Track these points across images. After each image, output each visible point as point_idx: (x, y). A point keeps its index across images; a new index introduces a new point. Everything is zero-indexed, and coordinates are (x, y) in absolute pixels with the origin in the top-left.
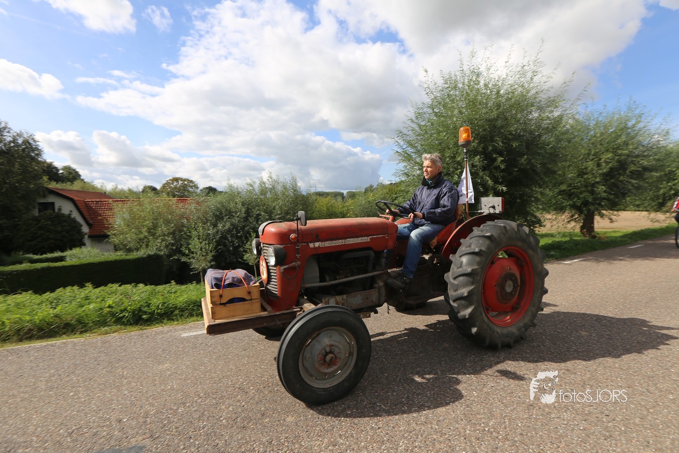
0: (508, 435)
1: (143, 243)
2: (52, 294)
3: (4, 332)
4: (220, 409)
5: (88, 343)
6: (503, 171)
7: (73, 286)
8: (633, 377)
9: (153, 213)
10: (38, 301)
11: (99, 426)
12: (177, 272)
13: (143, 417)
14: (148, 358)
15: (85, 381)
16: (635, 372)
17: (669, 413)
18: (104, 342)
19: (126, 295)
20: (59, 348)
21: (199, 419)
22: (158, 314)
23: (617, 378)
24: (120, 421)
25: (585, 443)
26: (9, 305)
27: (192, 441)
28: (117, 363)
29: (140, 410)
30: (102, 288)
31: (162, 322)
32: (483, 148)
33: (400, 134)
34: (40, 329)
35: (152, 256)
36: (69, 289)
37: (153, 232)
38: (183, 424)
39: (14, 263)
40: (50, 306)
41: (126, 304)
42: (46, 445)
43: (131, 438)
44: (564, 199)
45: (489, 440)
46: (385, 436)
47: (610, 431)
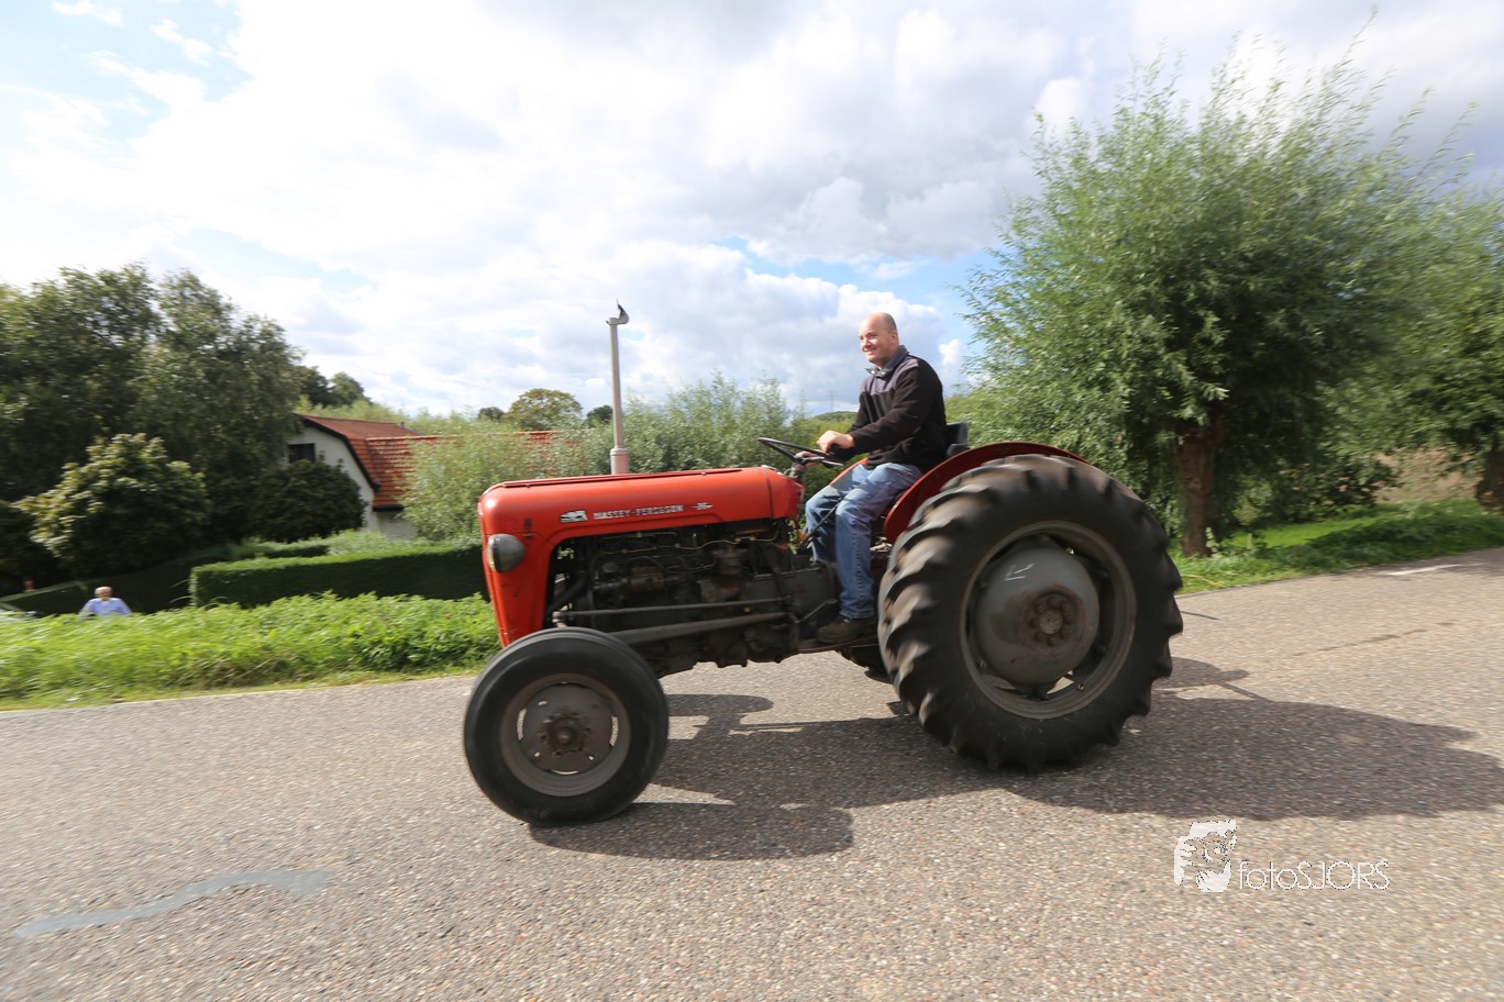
0: (1037, 936)
1: (464, 521)
2: (267, 609)
5: (308, 697)
6: (1221, 348)
7: (304, 595)
8: (1430, 847)
10: (241, 622)
15: (279, 760)
16: (1443, 837)
17: (1490, 936)
19: (384, 614)
20: (260, 703)
21: (438, 838)
22: (438, 653)
23: (1383, 846)
24: (309, 828)
25: (1217, 975)
27: (411, 872)
28: (341, 733)
29: (347, 814)
30: (350, 600)
31: (442, 669)
36: (295, 600)
38: (409, 843)
43: (316, 857)
44: (1422, 413)
45: (986, 941)
46: (766, 906)
47: (1298, 957)
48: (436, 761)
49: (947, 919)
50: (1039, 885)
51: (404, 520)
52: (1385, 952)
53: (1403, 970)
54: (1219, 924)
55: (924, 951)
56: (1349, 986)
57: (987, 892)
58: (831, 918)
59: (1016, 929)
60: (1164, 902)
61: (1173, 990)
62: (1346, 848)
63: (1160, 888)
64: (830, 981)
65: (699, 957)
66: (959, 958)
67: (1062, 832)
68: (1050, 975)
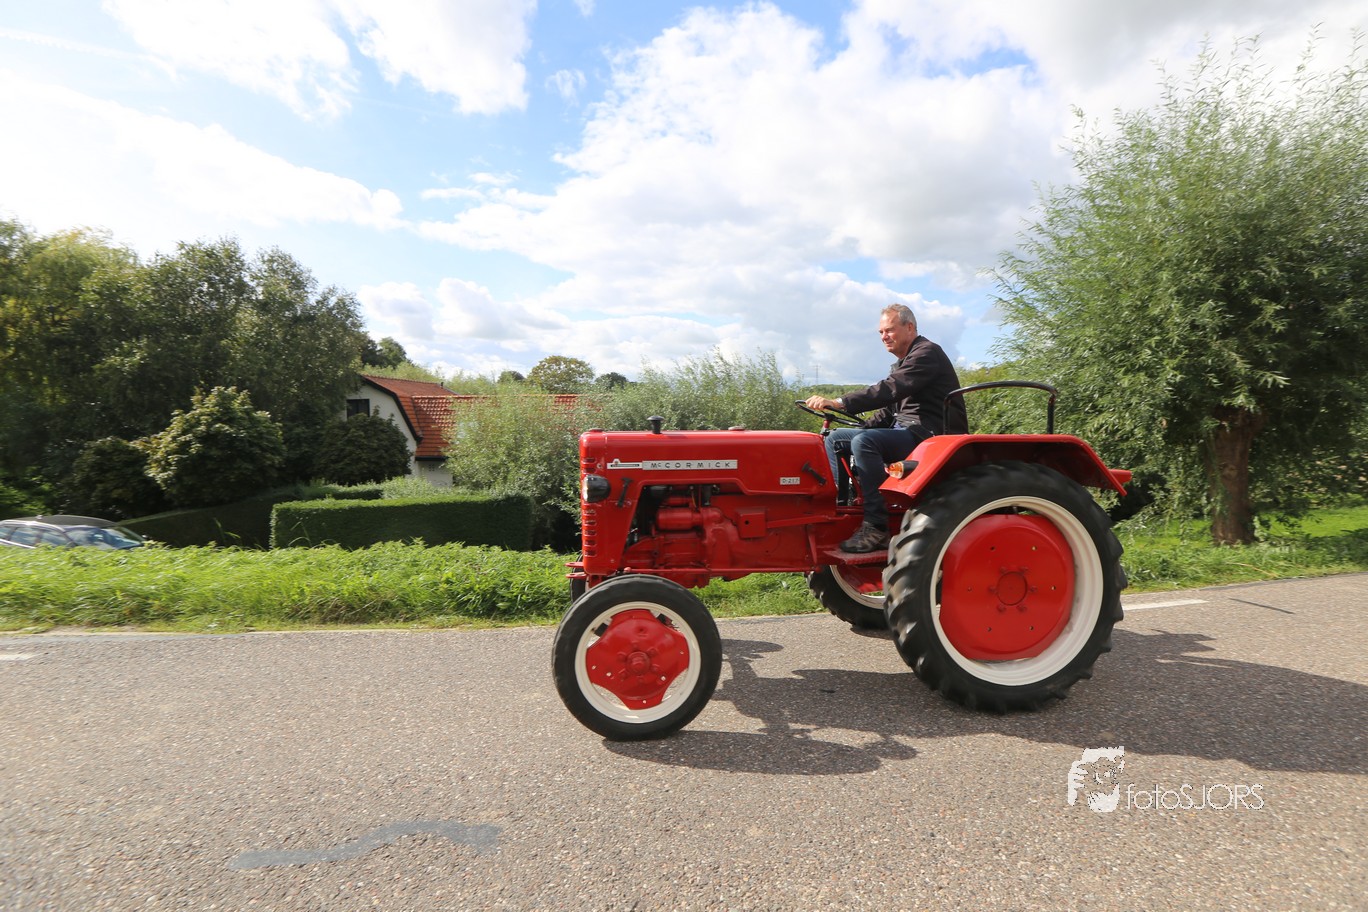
1: (499, 473)
2: (366, 552)
3: (304, 605)
4: (625, 789)
5: (416, 639)
6: (1280, 336)
7: (396, 540)
9: (516, 421)
10: (347, 563)
11: (432, 779)
12: (553, 530)
13: (498, 779)
14: (506, 678)
15: (412, 703)
18: (440, 641)
19: (472, 562)
20: (375, 641)
21: (589, 800)
22: (523, 603)
24: (463, 778)
26: (310, 563)
27: (576, 836)
28: (459, 679)
30: (437, 548)
31: (529, 618)
32: (1224, 284)
33: (1010, 262)
34: (350, 608)
35: (513, 498)
36: (390, 544)
37: (515, 456)
38: (563, 803)
39: (313, 497)
40: (363, 571)
41: (472, 579)
42: (360, 793)
51: (447, 470)
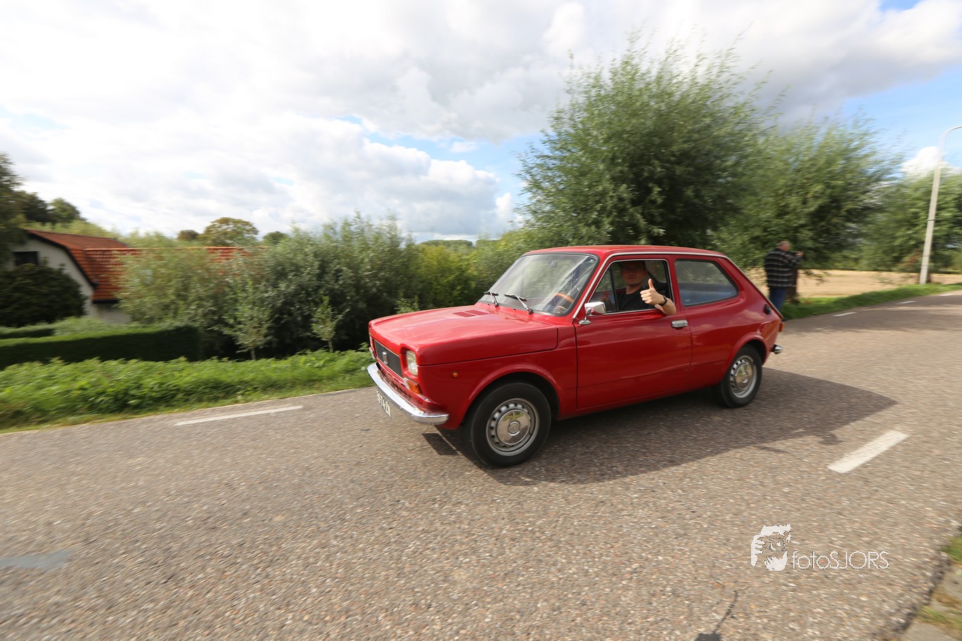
0: (555, 535)
1: (169, 310)
5: (43, 435)
6: (660, 206)
7: (34, 361)
8: (751, 469)
9: (181, 268)
13: (82, 520)
17: (774, 508)
18: (65, 434)
22: (151, 398)
23: (730, 469)
25: (648, 543)
27: (137, 545)
28: (73, 457)
29: (81, 511)
30: (76, 364)
31: (157, 410)
32: (635, 174)
35: (182, 328)
37: (183, 295)
38: (135, 525)
43: (58, 543)
44: (756, 249)
45: (526, 541)
46: (394, 537)
47: (689, 529)
48: (153, 469)
49: (504, 532)
50: (556, 508)
51: (120, 308)
52: (729, 521)
53: (735, 528)
54: (649, 517)
55: (490, 551)
56: (711, 539)
57: (527, 515)
58: (435, 539)
59: (543, 533)
60: (622, 510)
61: (626, 553)
62: (713, 473)
63: (621, 502)
64: (435, 574)
65: (351, 572)
66: (511, 552)
67: (569, 478)
68: (562, 554)
